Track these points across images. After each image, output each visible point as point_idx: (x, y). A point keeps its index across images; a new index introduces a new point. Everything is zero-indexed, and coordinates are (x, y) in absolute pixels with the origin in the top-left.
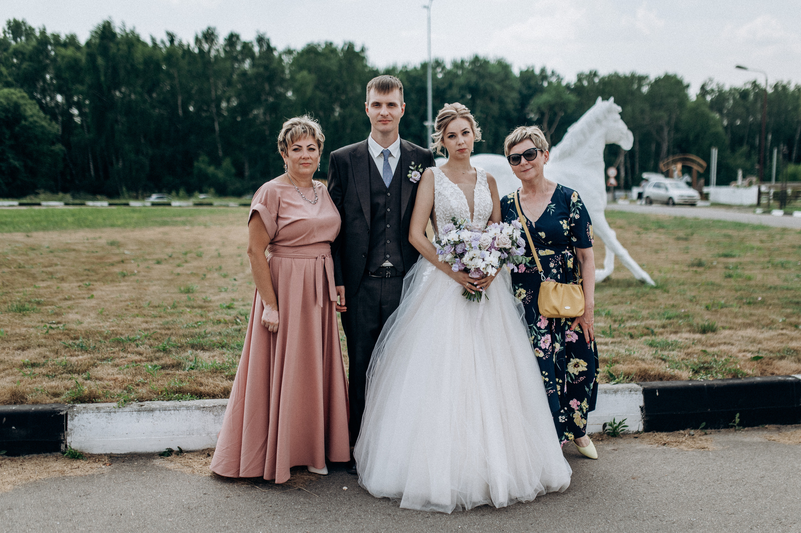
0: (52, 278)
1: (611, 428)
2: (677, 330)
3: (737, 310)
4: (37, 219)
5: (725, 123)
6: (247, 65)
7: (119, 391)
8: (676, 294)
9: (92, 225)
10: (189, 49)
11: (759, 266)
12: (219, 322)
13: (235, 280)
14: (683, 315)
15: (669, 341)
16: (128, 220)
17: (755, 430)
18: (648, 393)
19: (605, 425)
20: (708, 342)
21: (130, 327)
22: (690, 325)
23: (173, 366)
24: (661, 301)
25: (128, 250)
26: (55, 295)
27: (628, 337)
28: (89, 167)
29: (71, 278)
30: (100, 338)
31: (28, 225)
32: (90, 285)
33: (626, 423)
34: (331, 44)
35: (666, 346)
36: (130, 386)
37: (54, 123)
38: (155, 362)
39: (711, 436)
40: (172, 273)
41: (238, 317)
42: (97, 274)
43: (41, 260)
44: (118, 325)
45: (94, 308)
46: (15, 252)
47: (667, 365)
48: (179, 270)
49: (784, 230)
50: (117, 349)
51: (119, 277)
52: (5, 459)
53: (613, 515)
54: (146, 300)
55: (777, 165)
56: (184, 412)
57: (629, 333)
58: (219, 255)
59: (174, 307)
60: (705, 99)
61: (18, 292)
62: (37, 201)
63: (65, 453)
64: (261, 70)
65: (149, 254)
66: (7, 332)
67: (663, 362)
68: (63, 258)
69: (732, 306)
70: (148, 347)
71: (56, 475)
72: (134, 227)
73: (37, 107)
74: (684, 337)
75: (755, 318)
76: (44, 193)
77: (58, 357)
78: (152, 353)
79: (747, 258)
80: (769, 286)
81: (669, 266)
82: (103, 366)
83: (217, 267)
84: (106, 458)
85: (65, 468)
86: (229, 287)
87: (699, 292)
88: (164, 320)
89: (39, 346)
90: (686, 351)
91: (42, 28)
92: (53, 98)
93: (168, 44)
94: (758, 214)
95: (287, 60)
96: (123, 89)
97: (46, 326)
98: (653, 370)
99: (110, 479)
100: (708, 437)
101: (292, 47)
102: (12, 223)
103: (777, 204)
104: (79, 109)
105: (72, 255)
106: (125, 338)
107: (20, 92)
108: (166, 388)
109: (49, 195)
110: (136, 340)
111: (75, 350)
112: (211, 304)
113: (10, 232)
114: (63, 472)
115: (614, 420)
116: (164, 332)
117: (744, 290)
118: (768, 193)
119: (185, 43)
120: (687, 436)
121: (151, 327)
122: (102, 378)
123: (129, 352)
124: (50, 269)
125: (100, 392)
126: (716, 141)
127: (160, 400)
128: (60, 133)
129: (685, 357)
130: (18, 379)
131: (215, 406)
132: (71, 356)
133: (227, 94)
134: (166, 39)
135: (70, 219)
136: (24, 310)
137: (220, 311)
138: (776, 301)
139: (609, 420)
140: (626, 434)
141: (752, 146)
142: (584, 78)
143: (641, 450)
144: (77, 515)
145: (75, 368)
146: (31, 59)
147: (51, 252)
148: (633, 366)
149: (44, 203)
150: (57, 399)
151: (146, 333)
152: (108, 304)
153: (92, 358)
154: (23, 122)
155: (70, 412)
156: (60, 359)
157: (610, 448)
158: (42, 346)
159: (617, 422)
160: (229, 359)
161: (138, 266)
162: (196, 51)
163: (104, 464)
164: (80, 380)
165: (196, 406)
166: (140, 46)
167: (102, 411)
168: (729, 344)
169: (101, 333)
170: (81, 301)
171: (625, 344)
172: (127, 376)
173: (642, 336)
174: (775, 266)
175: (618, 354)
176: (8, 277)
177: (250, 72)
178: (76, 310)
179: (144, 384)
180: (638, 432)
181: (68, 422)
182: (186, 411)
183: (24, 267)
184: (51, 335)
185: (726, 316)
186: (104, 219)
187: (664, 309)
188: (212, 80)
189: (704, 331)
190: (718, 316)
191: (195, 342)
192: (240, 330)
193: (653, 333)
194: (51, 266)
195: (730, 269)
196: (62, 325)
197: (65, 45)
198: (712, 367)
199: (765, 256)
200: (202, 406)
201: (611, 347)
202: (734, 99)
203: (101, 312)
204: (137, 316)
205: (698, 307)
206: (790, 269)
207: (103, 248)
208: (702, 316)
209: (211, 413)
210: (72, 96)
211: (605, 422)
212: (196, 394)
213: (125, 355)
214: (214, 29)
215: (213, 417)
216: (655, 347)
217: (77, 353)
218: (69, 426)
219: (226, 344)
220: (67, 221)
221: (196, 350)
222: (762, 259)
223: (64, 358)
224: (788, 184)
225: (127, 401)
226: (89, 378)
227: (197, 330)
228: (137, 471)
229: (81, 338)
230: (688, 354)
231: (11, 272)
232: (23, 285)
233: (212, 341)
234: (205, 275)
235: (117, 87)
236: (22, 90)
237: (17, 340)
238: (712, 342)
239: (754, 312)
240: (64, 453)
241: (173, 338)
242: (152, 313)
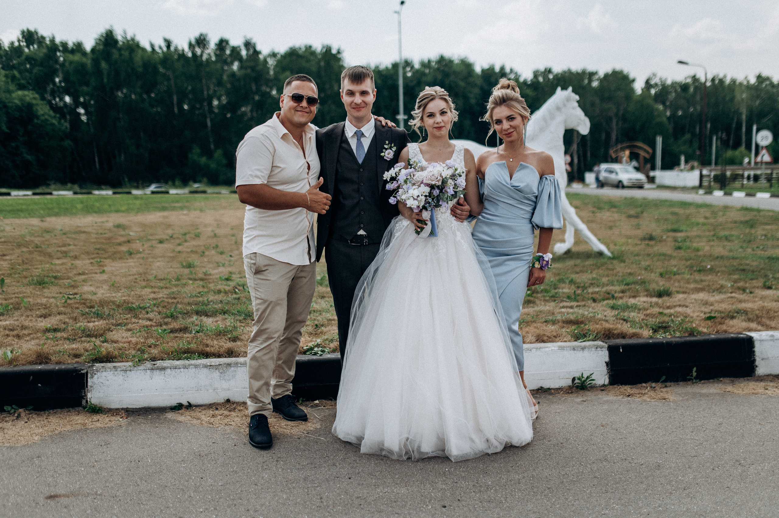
0: (66, 256)
1: (579, 381)
2: (635, 294)
3: (689, 276)
4: (50, 206)
5: (668, 114)
6: (235, 66)
7: (133, 352)
8: (632, 263)
9: (99, 211)
10: (183, 53)
11: (705, 239)
12: (219, 292)
13: (231, 256)
14: (639, 282)
15: (629, 304)
16: (131, 206)
17: (710, 383)
18: (612, 350)
19: (574, 379)
20: (665, 304)
21: (140, 297)
22: (647, 290)
23: (180, 330)
24: (618, 269)
25: (133, 231)
26: (69, 270)
27: (592, 301)
28: (95, 161)
29: (83, 256)
30: (113, 307)
31: (42, 212)
32: (101, 261)
33: (593, 377)
34: (310, 47)
35: (627, 308)
36: (143, 348)
37: (63, 121)
38: (164, 327)
39: (671, 388)
40: (174, 251)
41: (236, 288)
42: (108, 252)
43: (55, 241)
44: (129, 296)
45: (106, 281)
46: (32, 234)
47: (629, 324)
48: (179, 248)
49: (726, 208)
50: (130, 316)
51: (127, 255)
52: (31, 413)
53: (586, 458)
54: (152, 274)
55: (716, 151)
56: (192, 371)
57: (592, 298)
58: (215, 236)
59: (178, 279)
60: (650, 92)
61: (36, 269)
62: (48, 191)
63: (86, 407)
64: (249, 71)
65: (152, 235)
66: (29, 302)
67: (625, 323)
68: (75, 239)
69: (684, 273)
70: (157, 314)
71: (79, 427)
72: (137, 212)
73: (48, 107)
74: (642, 300)
75: (704, 283)
76: (54, 184)
77: (76, 323)
78: (161, 319)
79: (694, 232)
80: (716, 255)
81: (624, 240)
82: (117, 330)
83: (214, 245)
84: (123, 412)
85: (86, 421)
86: (227, 263)
87: (653, 262)
88: (170, 291)
89: (59, 314)
90: (645, 312)
91: (51, 36)
92: (62, 99)
93: (165, 49)
94: (701, 195)
95: (271, 62)
96: (125, 91)
97: (64, 297)
98: (616, 329)
99: (127, 430)
100: (668, 389)
101: (276, 51)
102: (27, 210)
103: (718, 185)
104: (85, 108)
105: (83, 236)
106: (136, 306)
107: (33, 94)
108: (176, 349)
109: (59, 185)
110: (146, 308)
111: (92, 317)
112: (211, 277)
113: (26, 217)
114: (84, 425)
115: (582, 374)
116: (170, 301)
117: (694, 260)
118: (709, 176)
119: (180, 48)
120: (649, 388)
121: (159, 296)
122: (118, 341)
123: (140, 319)
124: (63, 249)
125: (116, 353)
126: (660, 129)
127: (171, 359)
128: (68, 130)
129: (645, 317)
130: (42, 342)
131: (221, 365)
132: (88, 322)
133: (218, 93)
134: (163, 45)
135: (79, 206)
136: (44, 283)
137: (220, 282)
138: (723, 269)
139: (577, 375)
140: (593, 388)
141: (693, 134)
142: (539, 75)
143: (607, 401)
144: (99, 462)
145: (92, 332)
146: (41, 64)
147: (64, 234)
148: (597, 326)
149: (55, 193)
150: (77, 360)
151: (155, 302)
152: (118, 278)
153: (107, 323)
154: (36, 121)
155: (91, 371)
156: (78, 325)
157: (579, 400)
158: (62, 314)
159: (585, 376)
160: (231, 323)
161: (143, 245)
162: (190, 55)
163: (121, 418)
164: (98, 343)
165: (203, 364)
166: (140, 52)
167: (119, 369)
168: (683, 306)
169: (114, 302)
170: (94, 275)
171: (589, 307)
172: (140, 339)
173: (604, 300)
174: (720, 239)
175: (583, 315)
176: (27, 256)
177: (238, 74)
178: (90, 283)
179: (156, 346)
180: (604, 385)
181: (89, 380)
182: (194, 370)
183: (41, 247)
184: (69, 304)
185: (679, 281)
186: (110, 206)
187: (622, 276)
188: (204, 81)
189: (660, 295)
190: (672, 282)
191: (200, 309)
192: (239, 299)
193: (613, 297)
194: (64, 245)
195: (679, 242)
196: (78, 296)
197: (73, 51)
198: (669, 326)
199: (709, 231)
200: (209, 364)
201: (576, 310)
202: (676, 91)
203: (113, 285)
204: (145, 287)
205: (653, 275)
206: (733, 241)
207: (110, 230)
208: (657, 283)
209: (217, 371)
210: (78, 98)
211: (574, 376)
212: (203, 354)
213: (137, 321)
214: (206, 35)
215: (218, 374)
216: (616, 309)
217: (93, 319)
218: (90, 384)
219: (227, 310)
220: (76, 207)
221: (201, 316)
222: (707, 233)
223: (82, 324)
224: (727, 168)
225: (141, 361)
226: (105, 341)
227: (201, 299)
228: (151, 423)
229: (96, 306)
230: (647, 315)
231: (29, 251)
232: (41, 262)
233: (214, 308)
234: (204, 252)
235: (119, 88)
236: (34, 92)
237: (39, 309)
238: (668, 304)
239: (703, 278)
240: (84, 408)
241: (180, 306)
242: (159, 284)
